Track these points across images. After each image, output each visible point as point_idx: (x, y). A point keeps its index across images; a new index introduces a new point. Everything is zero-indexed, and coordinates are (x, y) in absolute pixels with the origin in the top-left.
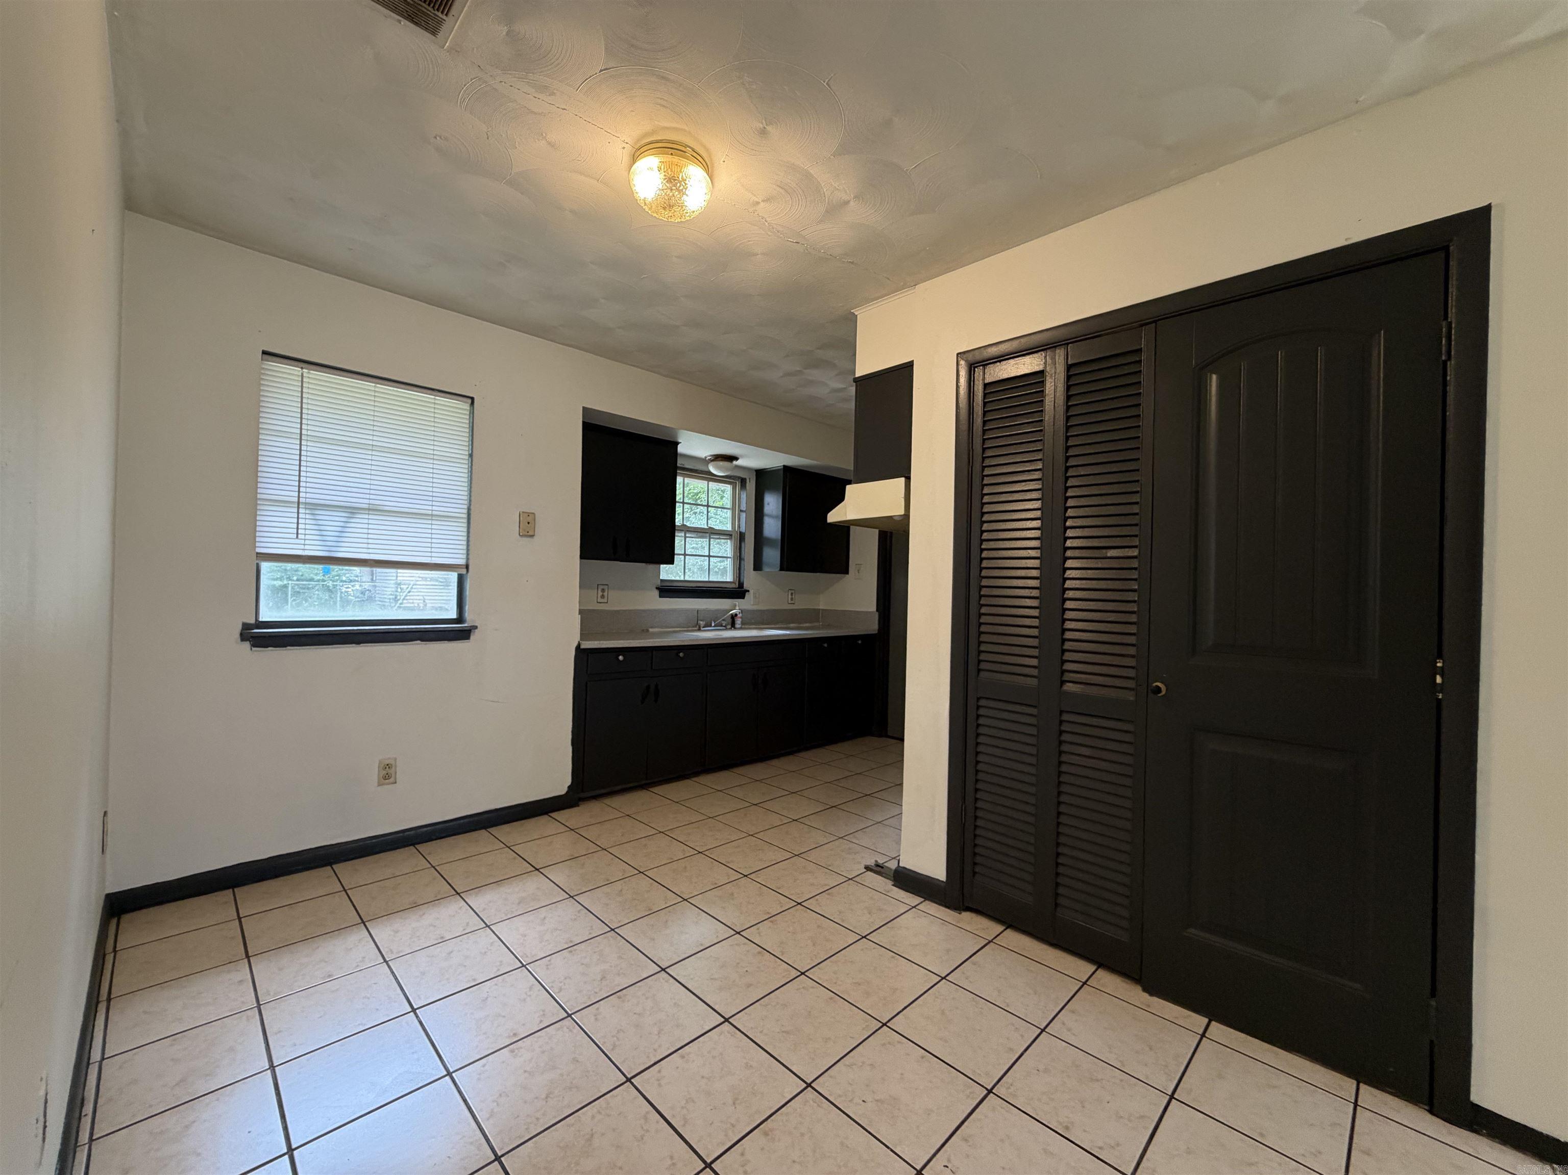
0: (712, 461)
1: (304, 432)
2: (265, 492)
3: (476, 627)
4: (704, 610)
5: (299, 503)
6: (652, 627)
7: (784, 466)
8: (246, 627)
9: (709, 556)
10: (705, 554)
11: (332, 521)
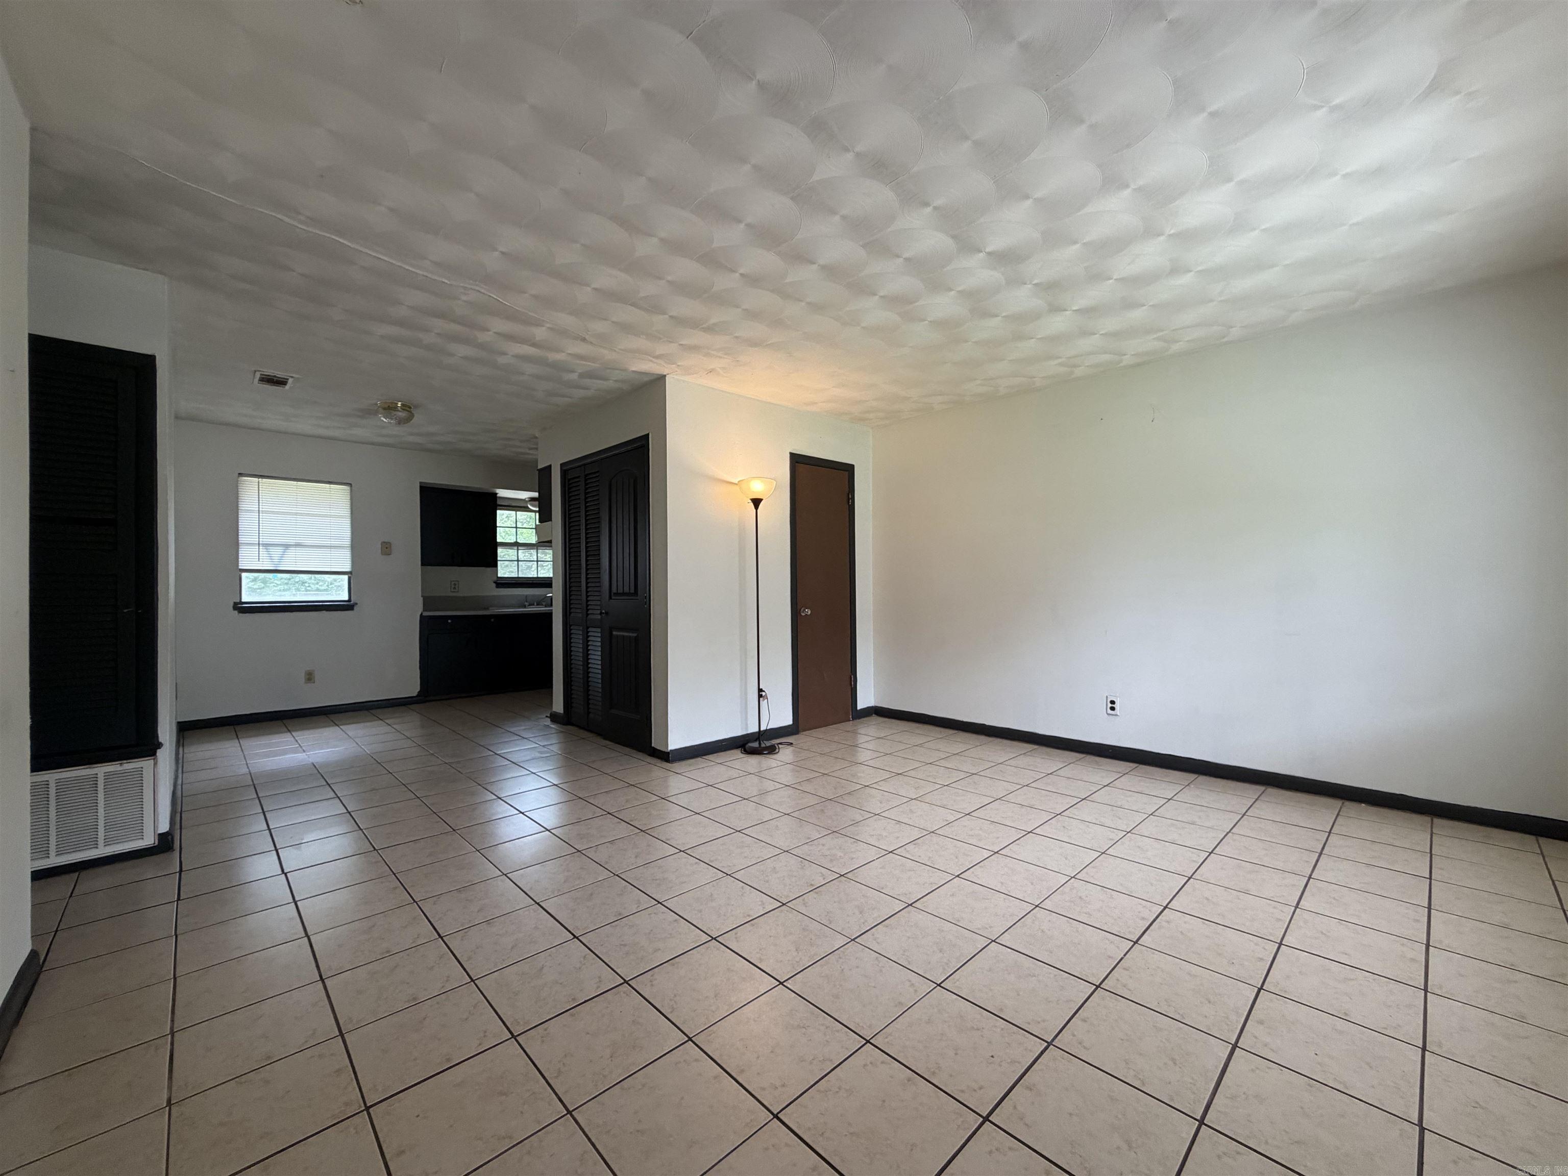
0: (530, 501)
1: (260, 509)
2: (242, 539)
3: (356, 604)
5: (259, 544)
8: (235, 604)
11: (276, 552)
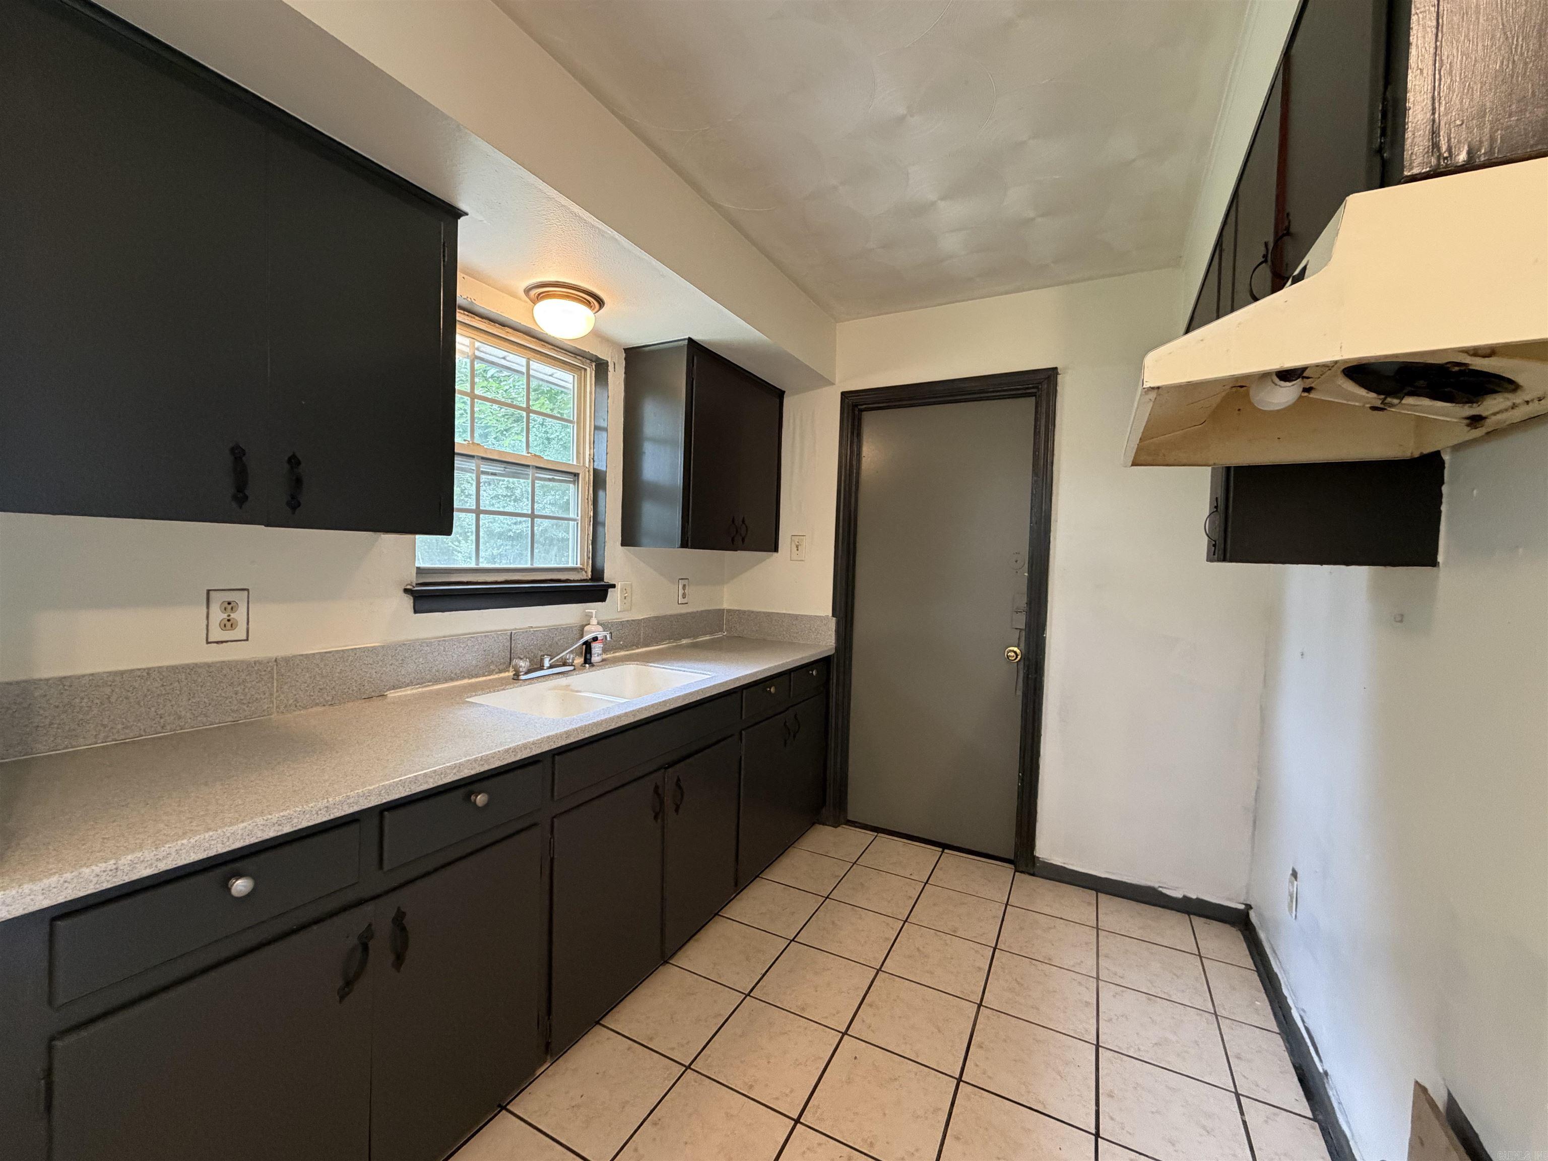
4: (526, 632)
6: (394, 688)
7: (690, 340)
9: (533, 516)
10: (525, 512)
